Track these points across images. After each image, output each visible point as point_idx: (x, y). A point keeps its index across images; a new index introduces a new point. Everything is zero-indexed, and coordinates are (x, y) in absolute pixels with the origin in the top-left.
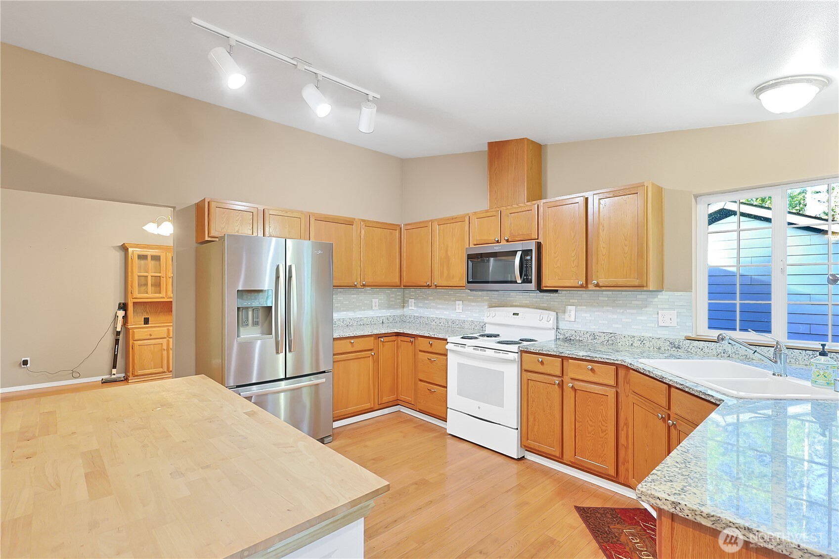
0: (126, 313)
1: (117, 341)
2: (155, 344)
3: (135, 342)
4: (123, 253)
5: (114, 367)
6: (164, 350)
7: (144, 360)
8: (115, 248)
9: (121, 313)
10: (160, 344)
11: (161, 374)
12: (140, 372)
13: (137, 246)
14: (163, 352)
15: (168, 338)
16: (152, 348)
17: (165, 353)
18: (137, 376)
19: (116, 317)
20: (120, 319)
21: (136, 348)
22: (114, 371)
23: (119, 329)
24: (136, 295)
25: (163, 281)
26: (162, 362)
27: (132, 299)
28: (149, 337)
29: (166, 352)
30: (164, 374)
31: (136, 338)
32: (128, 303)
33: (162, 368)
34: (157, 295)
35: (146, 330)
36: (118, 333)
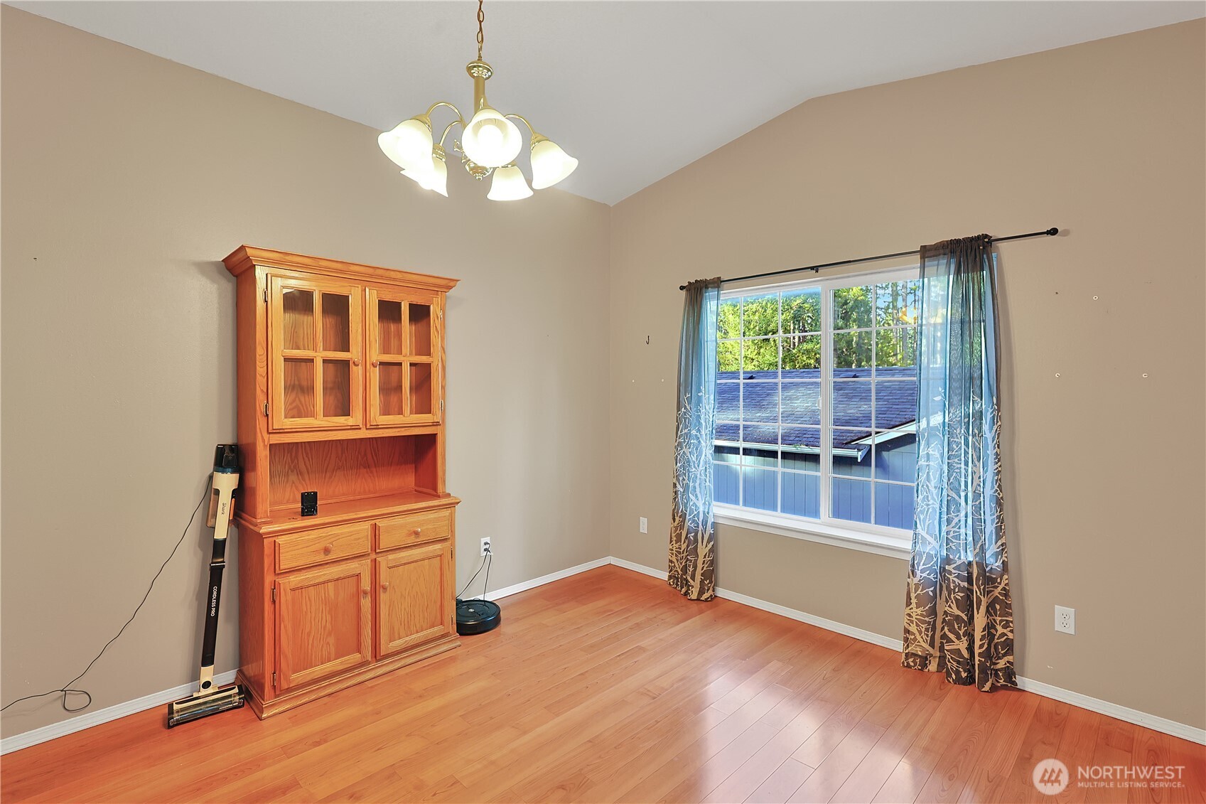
0: (241, 482)
1: (216, 575)
2: (337, 580)
3: (281, 580)
4: (228, 286)
5: (208, 659)
6: (365, 593)
7: (309, 634)
8: (203, 267)
9: (226, 482)
10: (352, 576)
11: (356, 672)
12: (298, 677)
13: (283, 261)
14: (363, 601)
15: (373, 556)
16: (332, 593)
17: (366, 603)
18: (289, 690)
19: (211, 493)
20: (226, 500)
21: (285, 598)
22: (207, 673)
23: (221, 532)
24: (281, 420)
25: (356, 373)
26: (359, 634)
27: (266, 436)
28: (321, 558)
29: (368, 599)
30: (363, 669)
31: (285, 564)
32: (254, 445)
33: (359, 651)
34: (341, 420)
35: (314, 534)
36: (219, 547)
